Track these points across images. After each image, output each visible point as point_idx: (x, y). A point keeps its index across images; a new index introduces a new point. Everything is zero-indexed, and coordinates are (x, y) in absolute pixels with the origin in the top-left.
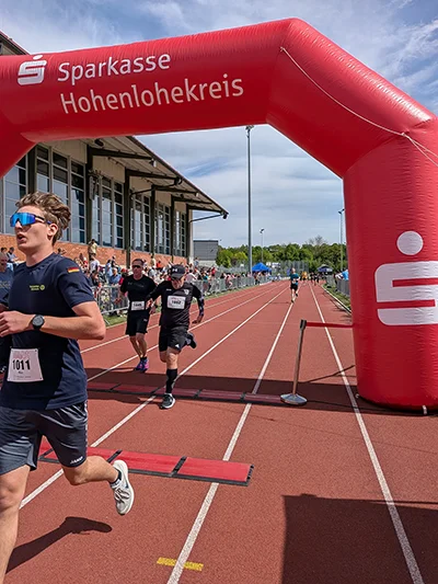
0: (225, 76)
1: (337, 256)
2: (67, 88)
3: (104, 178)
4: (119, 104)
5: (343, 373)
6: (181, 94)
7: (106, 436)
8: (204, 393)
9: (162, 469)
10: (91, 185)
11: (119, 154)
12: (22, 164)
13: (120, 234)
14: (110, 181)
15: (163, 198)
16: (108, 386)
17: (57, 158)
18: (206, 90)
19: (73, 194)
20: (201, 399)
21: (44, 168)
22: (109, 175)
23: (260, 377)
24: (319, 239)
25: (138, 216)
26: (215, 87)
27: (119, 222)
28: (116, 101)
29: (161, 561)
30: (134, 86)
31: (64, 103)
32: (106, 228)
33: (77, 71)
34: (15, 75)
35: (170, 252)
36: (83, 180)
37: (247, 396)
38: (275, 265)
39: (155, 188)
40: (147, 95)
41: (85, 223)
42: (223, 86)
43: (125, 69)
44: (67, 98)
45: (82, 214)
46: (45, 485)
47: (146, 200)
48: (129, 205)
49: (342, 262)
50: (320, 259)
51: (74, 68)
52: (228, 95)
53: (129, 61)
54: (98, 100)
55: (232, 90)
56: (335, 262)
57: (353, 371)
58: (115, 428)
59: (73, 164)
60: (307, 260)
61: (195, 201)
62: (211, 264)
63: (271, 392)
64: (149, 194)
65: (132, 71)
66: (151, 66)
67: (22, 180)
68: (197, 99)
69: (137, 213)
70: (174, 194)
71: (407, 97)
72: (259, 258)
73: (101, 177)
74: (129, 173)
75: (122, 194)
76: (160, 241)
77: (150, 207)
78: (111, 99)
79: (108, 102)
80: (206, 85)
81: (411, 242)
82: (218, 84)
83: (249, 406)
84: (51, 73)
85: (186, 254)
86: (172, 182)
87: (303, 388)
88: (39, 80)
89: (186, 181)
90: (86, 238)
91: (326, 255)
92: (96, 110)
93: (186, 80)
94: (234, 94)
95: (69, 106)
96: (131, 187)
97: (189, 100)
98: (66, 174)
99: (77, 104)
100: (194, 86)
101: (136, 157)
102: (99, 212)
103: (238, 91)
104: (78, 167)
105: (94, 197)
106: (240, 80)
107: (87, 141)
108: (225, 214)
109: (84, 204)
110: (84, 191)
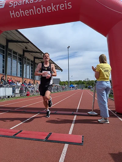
0: (65, 2)
1: (93, 83)
2: (12, 9)
4: (29, 14)
6: (50, 9)
10: (24, 61)
11: (32, 52)
13: (32, 75)
14: (29, 60)
16: (22, 111)
17: (14, 52)
18: (59, 7)
19: (18, 63)
20: (57, 114)
22: (29, 58)
23: (78, 108)
24: (88, 79)
26: (62, 6)
27: (32, 71)
28: (28, 12)
30: (34, 7)
31: (11, 14)
32: (28, 73)
33: (15, 4)
36: (22, 59)
37: (74, 113)
38: (76, 85)
39: (42, 62)
40: (39, 11)
41: (22, 71)
42: (65, 5)
44: (12, 12)
45: (21, 68)
48: (35, 67)
50: (88, 84)
51: (14, 3)
52: (66, 9)
54: (22, 13)
56: (92, 85)
60: (85, 84)
65: (34, 2)
67: (3, 58)
68: (56, 10)
72: (71, 84)
73: (27, 58)
74: (35, 58)
75: (33, 64)
78: (27, 12)
79: (26, 13)
80: (59, 5)
82: (63, 4)
83: (76, 116)
84: (7, 5)
88: (3, 7)
89: (51, 60)
90: (22, 75)
91: (90, 83)
92: (22, 16)
93: (52, 4)
94: (68, 8)
95: (13, 15)
96: (35, 62)
97: (53, 11)
98: (17, 57)
99: (15, 14)
100: (55, 6)
101: (37, 52)
102: (26, 68)
103: (70, 7)
104: (20, 55)
105: (25, 64)
106: (71, 3)
107: (23, 48)
108: (62, 71)
109: (22, 66)
110: (22, 62)
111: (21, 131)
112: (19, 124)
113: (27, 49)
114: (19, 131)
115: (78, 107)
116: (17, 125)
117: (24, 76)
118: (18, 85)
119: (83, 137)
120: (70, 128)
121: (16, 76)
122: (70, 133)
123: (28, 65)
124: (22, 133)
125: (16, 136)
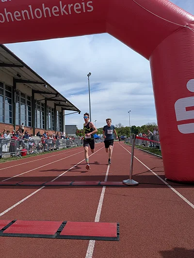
1: (128, 132)
3: (21, 93)
4: (21, 17)
5: (151, 170)
6: (58, 11)
8: (76, 183)
10: (15, 97)
11: (29, 82)
13: (30, 120)
14: (25, 95)
15: (51, 104)
16: (15, 183)
18: (72, 8)
19: (6, 101)
20: (74, 186)
24: (120, 125)
26: (77, 6)
27: (29, 114)
28: (20, 15)
30: (30, 6)
32: (23, 117)
35: (54, 129)
36: (12, 95)
37: (102, 183)
38: (102, 135)
39: (46, 99)
40: (38, 11)
41: (12, 114)
42: (82, 5)
45: (10, 109)
47: (42, 104)
48: (34, 106)
50: (121, 133)
52: (84, 11)
54: (9, 15)
55: (87, 8)
56: (127, 134)
59: (6, 86)
61: (65, 106)
64: (43, 102)
68: (67, 14)
69: (38, 112)
73: (20, 93)
74: (34, 92)
75: (31, 101)
76: (50, 123)
77: (45, 109)
78: (17, 14)
79: (15, 16)
80: (72, 5)
82: (79, 4)
85: (62, 130)
86: (55, 96)
89: (61, 95)
90: (12, 121)
91: (123, 131)
92: (8, 21)
93: (61, 2)
94: (88, 11)
96: (35, 98)
97: (62, 14)
98: (3, 90)
100: (65, 6)
101: (37, 83)
102: (19, 109)
103: (90, 9)
104: (8, 88)
105: (17, 102)
106: (91, 2)
107: (13, 76)
108: (80, 112)
109: (12, 105)
110: (12, 99)
111: (13, 222)
112: (10, 209)
113: (20, 76)
114: (9, 222)
115: (108, 171)
116: (7, 211)
117: (17, 123)
118: (6, 138)
119: (118, 225)
120: (97, 210)
121: (2, 122)
122: (97, 219)
123: (22, 104)
124: (15, 226)
125: (4, 232)
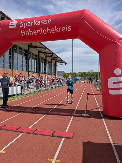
0: (66, 25)
1: (97, 75)
2: (23, 29)
3: (33, 54)
4: (37, 33)
5: (99, 108)
6: (54, 30)
7: (33, 125)
8: (60, 113)
9: (49, 134)
10: (29, 55)
11: (37, 47)
12: (10, 50)
13: (37, 69)
14: (34, 55)
15: (49, 59)
16: (34, 111)
17: (20, 48)
18: (61, 29)
19: (24, 58)
20: (59, 115)
21: (16, 51)
22: (34, 53)
23: (76, 109)
25: (42, 64)
26: (63, 28)
27: (37, 66)
28: (36, 32)
29: (49, 160)
30: (41, 28)
31: (22, 33)
32: (33, 67)
33: (25, 25)
34: (8, 25)
35: (51, 74)
36: (27, 54)
37: (72, 114)
38: (79, 78)
39: (46, 56)
40: (45, 31)
41: (27, 66)
42: (66, 28)
43: (39, 24)
45: (26, 63)
46: (17, 138)
47: (44, 60)
48: (39, 61)
49: (99, 77)
50: (92, 76)
51: (25, 23)
52: (67, 31)
53: (40, 21)
54: (31, 32)
55: (68, 29)
56: (97, 77)
57: (102, 108)
58: (36, 123)
59: (24, 50)
60: (89, 76)
61: (57, 60)
62: (62, 77)
63: (79, 113)
64: (45, 58)
65: (40, 24)
66: (46, 23)
67: (10, 54)
68: (58, 32)
69: (42, 63)
70: (52, 58)
71: (117, 31)
72: (75, 76)
73: (32, 53)
74: (39, 52)
75: (37, 58)
76: (48, 71)
77: (45, 62)
78: (35, 32)
79: (34, 33)
81: (118, 71)
83: (73, 117)
84: (18, 25)
85: (55, 75)
86: (51, 55)
87: (88, 112)
88: (15, 27)
89: (55, 54)
90: (27, 70)
91: (94, 75)
92: (31, 35)
93: (55, 26)
95: (23, 34)
96: (40, 56)
97: (56, 32)
98: (22, 53)
99: (25, 33)
100: (58, 28)
101: (41, 48)
102: (31, 63)
103: (70, 30)
104: (25, 51)
105: (30, 59)
106: (70, 27)
107: (28, 44)
108: (66, 64)
109: (27, 61)
110: (27, 57)
111: (37, 130)
113: (32, 44)
114: (35, 129)
117: (30, 70)
119: (74, 134)
120: (67, 127)
125: (34, 133)
